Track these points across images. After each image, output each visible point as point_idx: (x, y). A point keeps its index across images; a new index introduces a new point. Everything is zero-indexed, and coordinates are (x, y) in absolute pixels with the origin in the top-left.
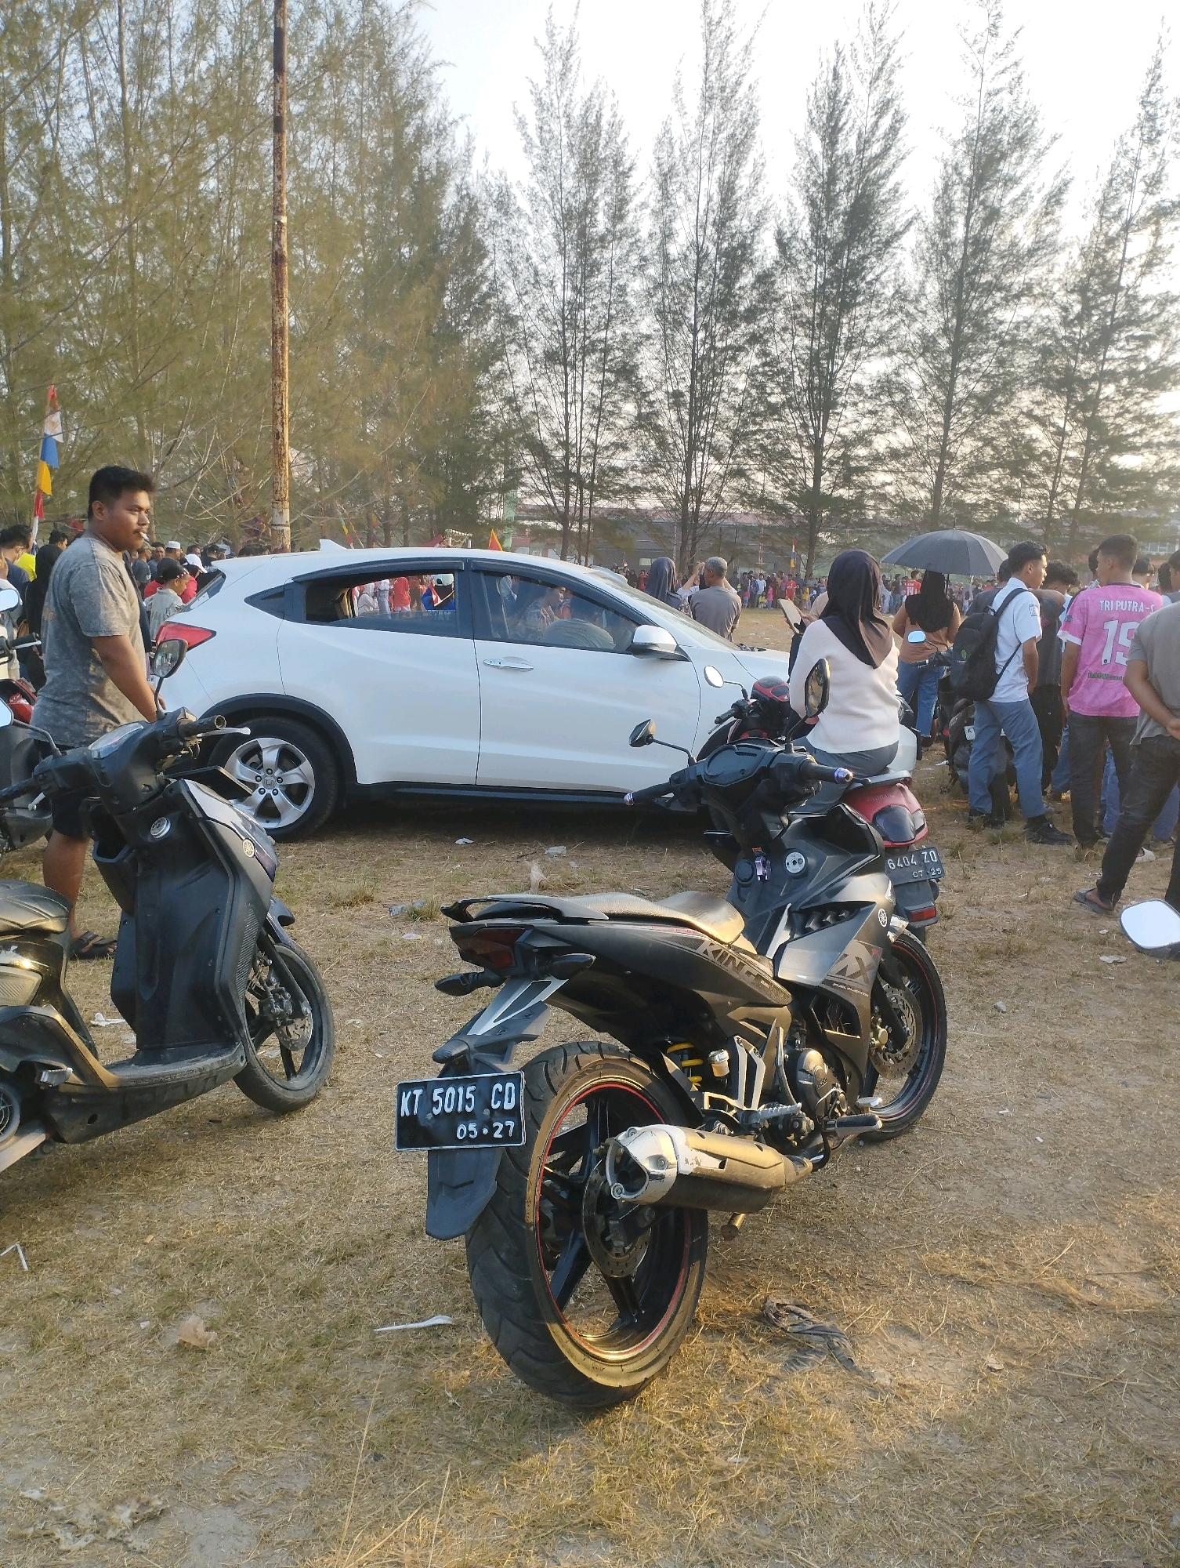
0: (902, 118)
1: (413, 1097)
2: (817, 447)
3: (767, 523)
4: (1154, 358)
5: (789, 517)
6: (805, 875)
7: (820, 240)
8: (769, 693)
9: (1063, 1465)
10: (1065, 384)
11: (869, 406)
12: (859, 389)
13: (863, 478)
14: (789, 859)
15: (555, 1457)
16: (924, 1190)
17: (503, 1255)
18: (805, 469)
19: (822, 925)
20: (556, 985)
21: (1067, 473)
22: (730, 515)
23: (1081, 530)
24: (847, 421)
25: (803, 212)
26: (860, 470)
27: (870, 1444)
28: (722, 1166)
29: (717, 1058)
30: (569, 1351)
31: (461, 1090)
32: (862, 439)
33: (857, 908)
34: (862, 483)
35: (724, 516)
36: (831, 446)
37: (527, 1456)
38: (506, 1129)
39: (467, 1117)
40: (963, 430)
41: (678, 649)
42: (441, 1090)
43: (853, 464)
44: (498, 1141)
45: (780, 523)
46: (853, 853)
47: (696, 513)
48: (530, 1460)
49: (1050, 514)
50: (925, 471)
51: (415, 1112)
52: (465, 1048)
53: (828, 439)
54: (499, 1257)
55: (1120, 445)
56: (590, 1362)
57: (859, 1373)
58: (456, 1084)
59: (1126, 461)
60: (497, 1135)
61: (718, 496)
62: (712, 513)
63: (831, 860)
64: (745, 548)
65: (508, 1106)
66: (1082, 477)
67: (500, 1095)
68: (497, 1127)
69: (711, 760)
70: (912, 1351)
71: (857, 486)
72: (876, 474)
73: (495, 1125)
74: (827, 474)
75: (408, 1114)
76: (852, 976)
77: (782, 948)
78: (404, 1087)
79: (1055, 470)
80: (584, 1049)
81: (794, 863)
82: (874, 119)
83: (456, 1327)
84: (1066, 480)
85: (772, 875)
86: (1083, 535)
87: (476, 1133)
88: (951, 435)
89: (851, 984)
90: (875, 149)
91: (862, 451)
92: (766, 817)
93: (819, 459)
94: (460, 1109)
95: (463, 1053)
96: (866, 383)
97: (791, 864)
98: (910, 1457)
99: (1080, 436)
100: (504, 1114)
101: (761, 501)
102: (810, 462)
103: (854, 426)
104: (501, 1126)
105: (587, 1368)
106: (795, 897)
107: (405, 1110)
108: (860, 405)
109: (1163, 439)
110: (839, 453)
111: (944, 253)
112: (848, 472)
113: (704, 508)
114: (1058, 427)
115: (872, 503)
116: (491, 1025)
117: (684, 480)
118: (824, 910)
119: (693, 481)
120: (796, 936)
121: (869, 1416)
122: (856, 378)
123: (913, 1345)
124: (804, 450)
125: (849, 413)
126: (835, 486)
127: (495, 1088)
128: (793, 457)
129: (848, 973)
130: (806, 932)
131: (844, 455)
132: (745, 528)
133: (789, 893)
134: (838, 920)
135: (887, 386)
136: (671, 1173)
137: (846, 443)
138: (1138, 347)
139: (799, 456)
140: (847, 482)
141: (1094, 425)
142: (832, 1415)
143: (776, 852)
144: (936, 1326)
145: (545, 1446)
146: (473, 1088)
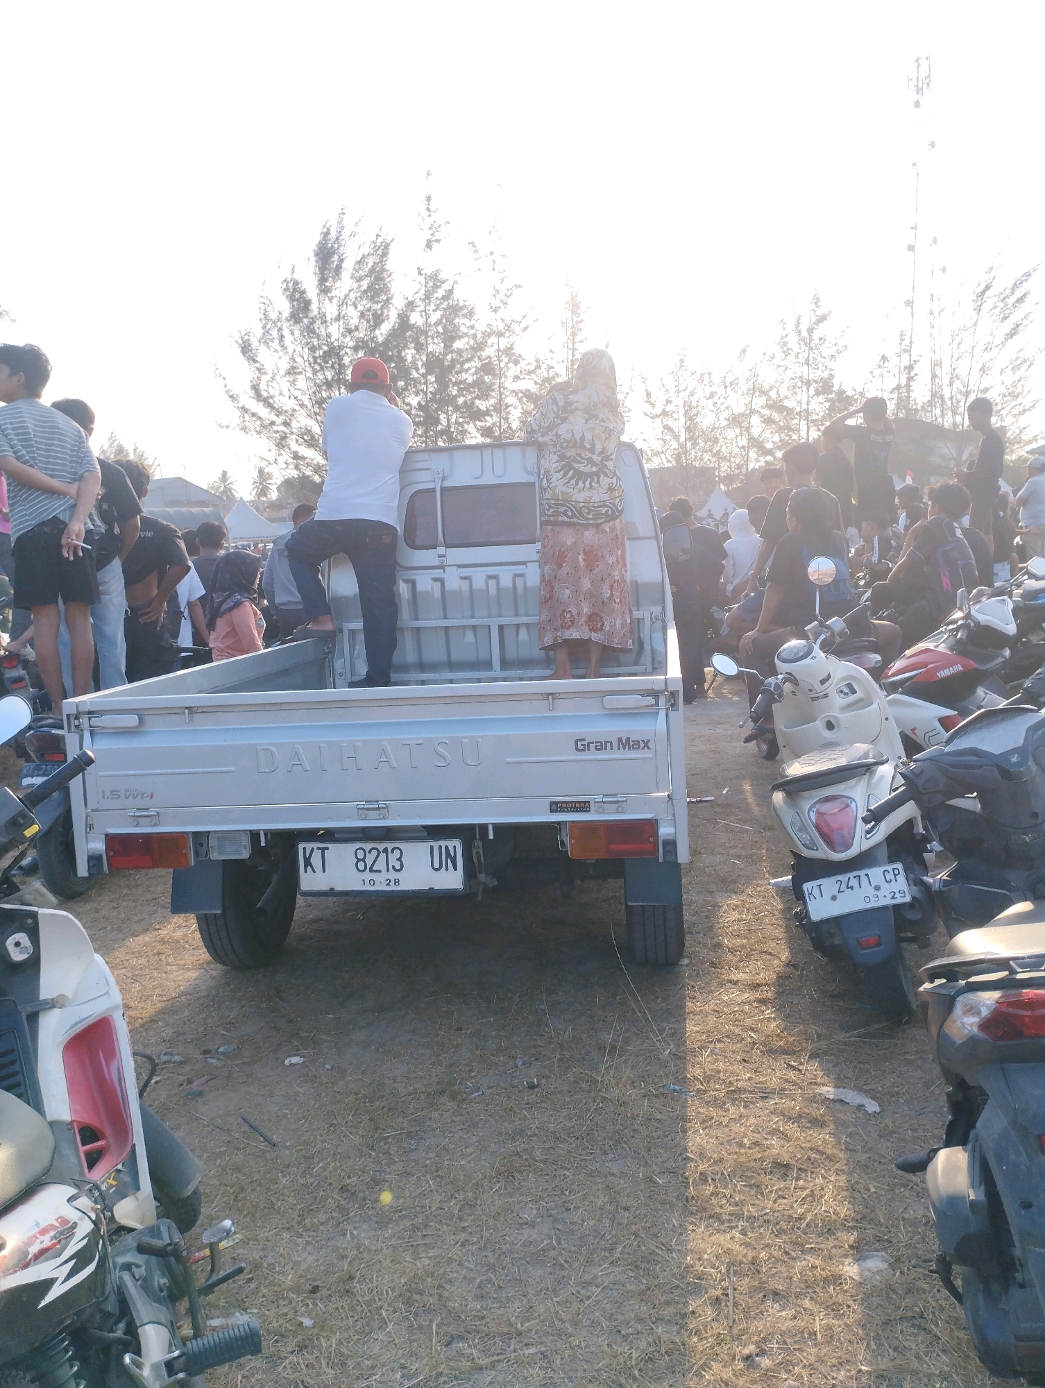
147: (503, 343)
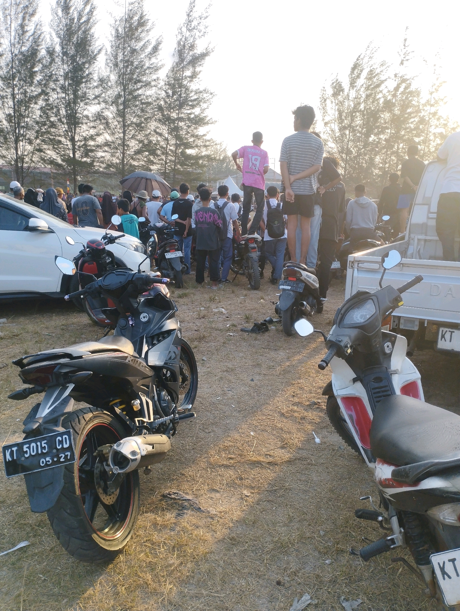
0: (95, 7)
1: (12, 452)
2: (72, 140)
3: (55, 171)
4: (197, 113)
5: (64, 169)
6: (149, 322)
7: (65, 54)
8: (94, 245)
9: (281, 524)
10: (166, 120)
11: (92, 124)
12: (87, 117)
13: (93, 154)
14: (142, 316)
15: (98, 587)
16: (202, 435)
17: (68, 511)
18: (69, 149)
19: (159, 341)
20: (71, 387)
21: (170, 155)
22: (38, 168)
23: (177, 176)
24: (84, 130)
25: (57, 40)
26: (92, 151)
27: (217, 538)
28: (153, 448)
29: (135, 403)
30: (100, 542)
31: (39, 444)
32: (92, 138)
33: (170, 332)
34: (93, 156)
35: (35, 168)
36: (78, 140)
37: (86, 591)
38: (66, 456)
39: (44, 455)
40: (130, 137)
41: (49, 228)
42: (28, 445)
43: (89, 148)
44: (63, 462)
45: (60, 172)
46: (165, 310)
47: (22, 167)
48: (88, 592)
49: (165, 170)
50: (118, 152)
51: (15, 458)
52: (38, 424)
53: (77, 138)
54: (67, 512)
55: (188, 146)
56: (107, 543)
57: (204, 512)
58: (35, 441)
59: (189, 151)
60: (62, 460)
61: (31, 160)
62: (29, 167)
63: (158, 315)
64: (46, 182)
65: (65, 446)
66: (175, 156)
67: (61, 442)
68: (62, 456)
69: (104, 279)
70: (219, 497)
71: (91, 158)
72: (98, 153)
73: (60, 456)
74: (78, 152)
75: (10, 459)
76: (173, 359)
77: (147, 353)
78: (5, 448)
79: (166, 154)
80: (85, 412)
81: (144, 317)
82: (83, 6)
83: (33, 545)
84: (170, 158)
85: (135, 323)
86: (178, 179)
87: (51, 461)
88: (126, 137)
89: (174, 363)
90: (84, 19)
91: (92, 143)
92: (132, 300)
93: (74, 145)
94: (40, 452)
95: (38, 426)
96: (90, 115)
97: (143, 318)
98: (232, 539)
99: (173, 142)
100: (64, 450)
101: (52, 162)
102: (70, 146)
103: (87, 132)
104: (63, 456)
105: (107, 546)
106: (147, 331)
107: (8, 457)
108: (89, 124)
109: (201, 144)
110: (83, 143)
111: (116, 65)
112: (87, 152)
113: (25, 165)
114: (165, 137)
115: (98, 164)
116: (47, 411)
117: (15, 152)
118: (158, 335)
119: (19, 153)
120: (150, 347)
121: (214, 528)
122: (86, 113)
123: (218, 495)
124: (68, 141)
125: (84, 127)
126: (82, 157)
127: (57, 439)
128: (63, 144)
129: (172, 358)
130: (153, 345)
131: (84, 145)
132: (45, 174)
133: (144, 330)
134: (164, 338)
135: (99, 117)
136: (138, 457)
137: (85, 139)
138: (190, 109)
139: (66, 143)
140: (87, 155)
141: (178, 137)
142: (201, 532)
143: (136, 314)
144: (223, 485)
145: (92, 584)
146: (45, 441)
147: (433, 110)
